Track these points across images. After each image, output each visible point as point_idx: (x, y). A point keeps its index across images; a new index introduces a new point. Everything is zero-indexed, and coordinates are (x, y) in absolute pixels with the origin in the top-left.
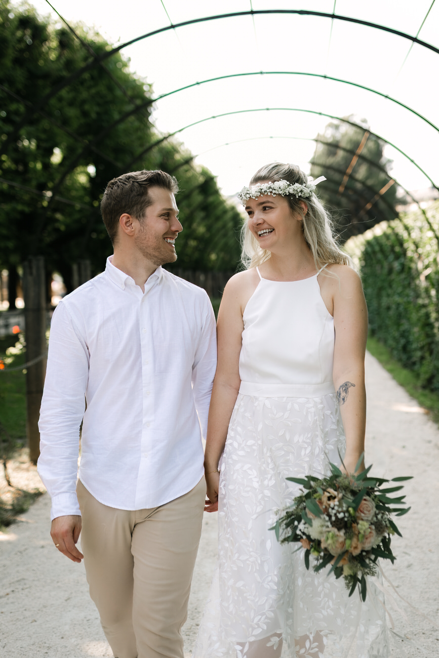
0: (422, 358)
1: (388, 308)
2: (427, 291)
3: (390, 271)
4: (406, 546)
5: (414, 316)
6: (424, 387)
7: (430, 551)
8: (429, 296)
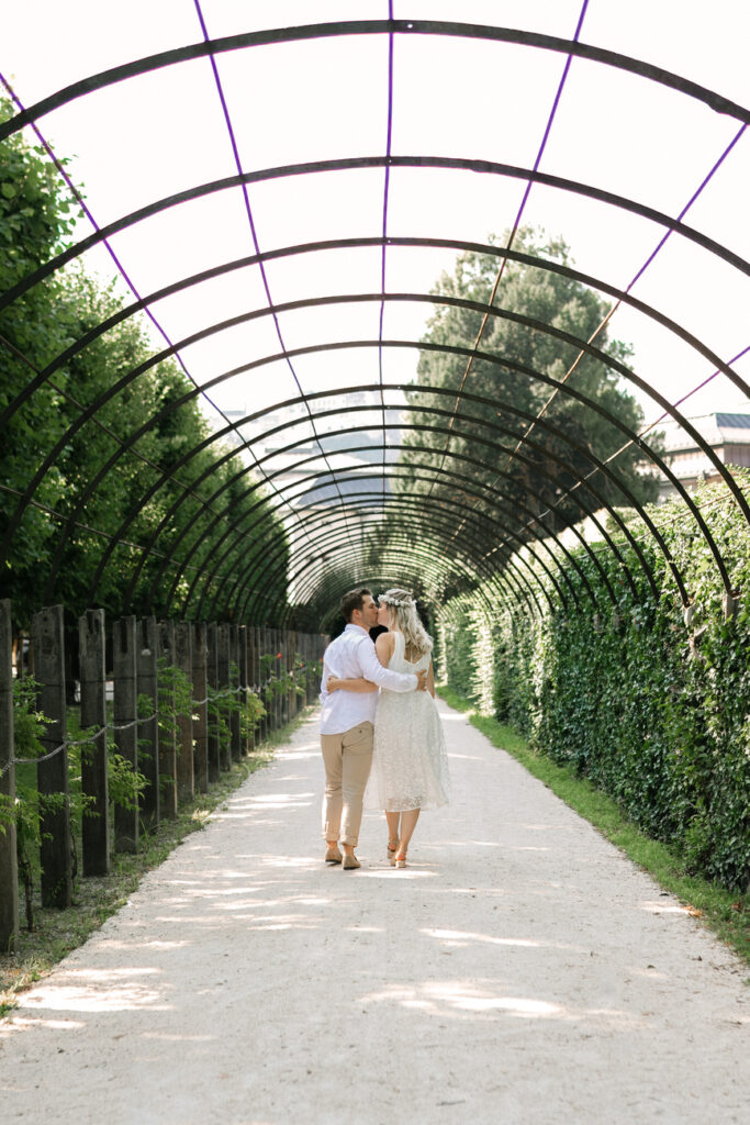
0: (691, 812)
1: (619, 711)
2: (700, 670)
3: (624, 626)
4: (654, 1090)
5: (672, 727)
6: (692, 871)
7: (693, 1095)
8: (704, 682)
